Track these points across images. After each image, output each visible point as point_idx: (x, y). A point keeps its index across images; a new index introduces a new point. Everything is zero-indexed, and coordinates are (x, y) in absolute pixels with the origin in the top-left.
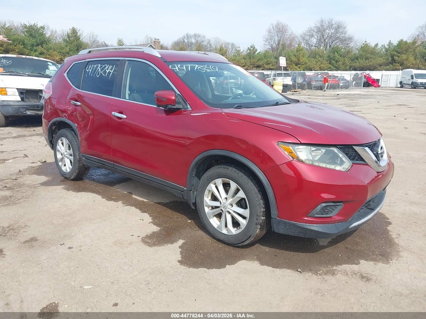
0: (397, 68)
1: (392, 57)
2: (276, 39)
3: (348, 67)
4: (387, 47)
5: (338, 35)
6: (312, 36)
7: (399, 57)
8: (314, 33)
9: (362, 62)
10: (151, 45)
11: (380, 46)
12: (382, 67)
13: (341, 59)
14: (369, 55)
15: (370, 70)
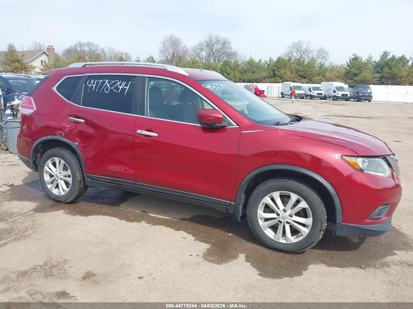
0: (278, 80)
1: (273, 71)
2: (171, 51)
3: (238, 80)
4: (268, 62)
5: (225, 50)
6: (202, 49)
7: (278, 71)
8: (204, 47)
9: (250, 75)
10: (44, 52)
11: (263, 61)
12: (266, 80)
13: (232, 72)
14: (255, 69)
15: (256, 82)
